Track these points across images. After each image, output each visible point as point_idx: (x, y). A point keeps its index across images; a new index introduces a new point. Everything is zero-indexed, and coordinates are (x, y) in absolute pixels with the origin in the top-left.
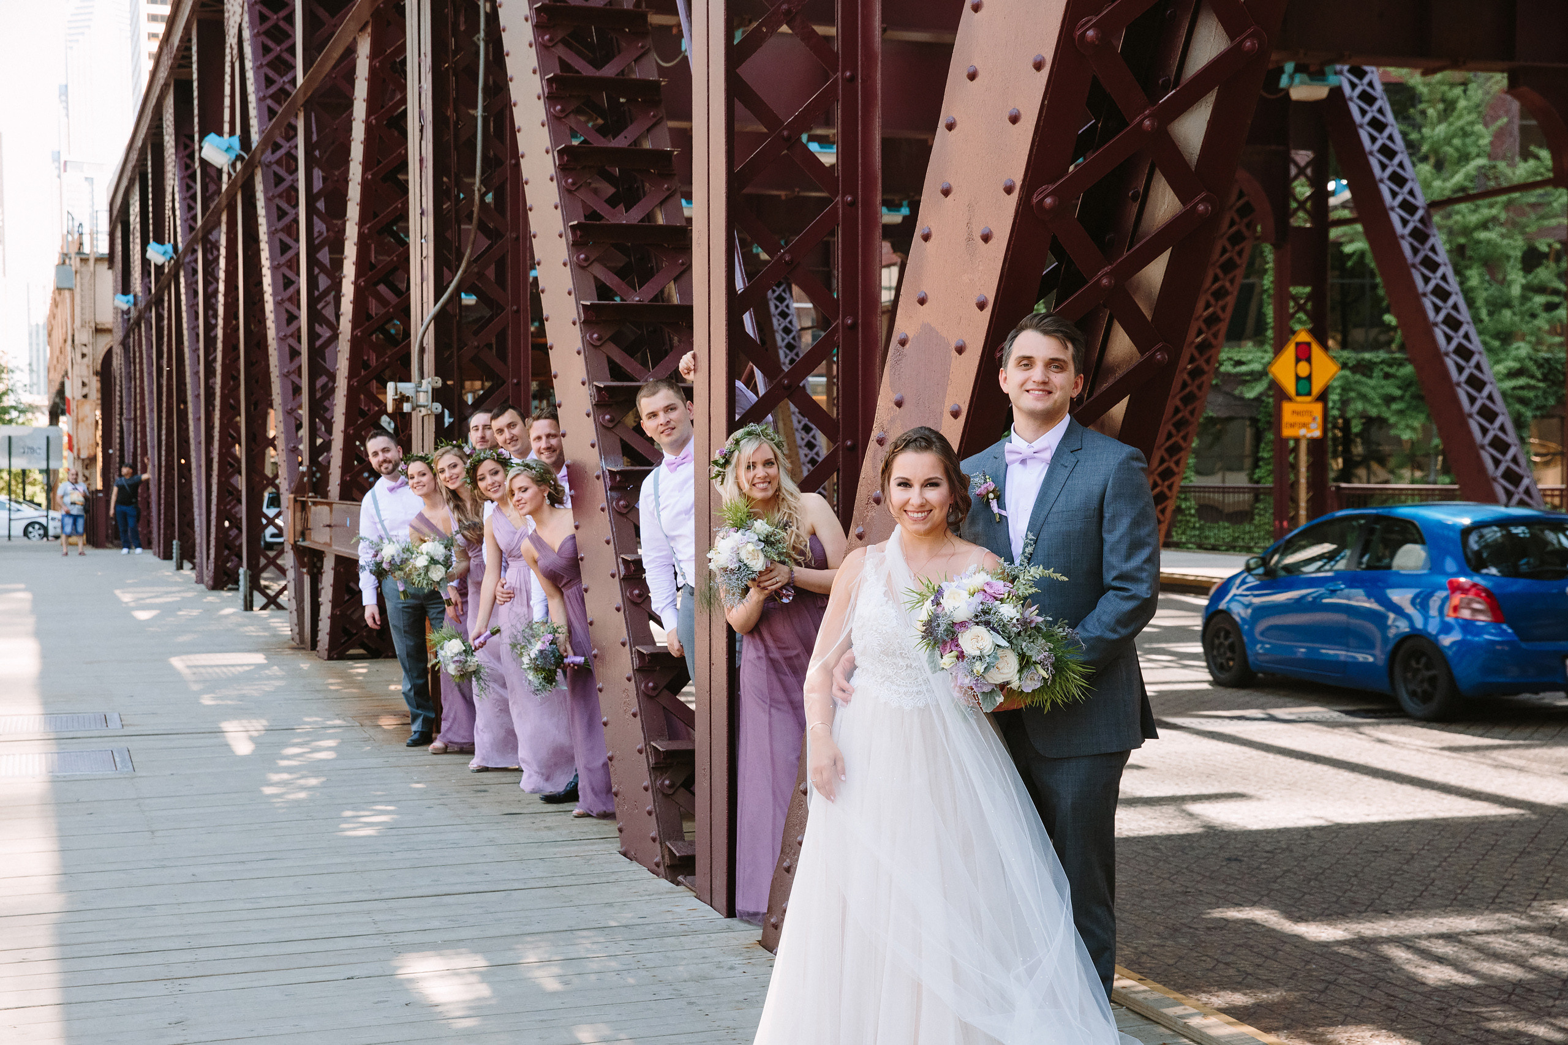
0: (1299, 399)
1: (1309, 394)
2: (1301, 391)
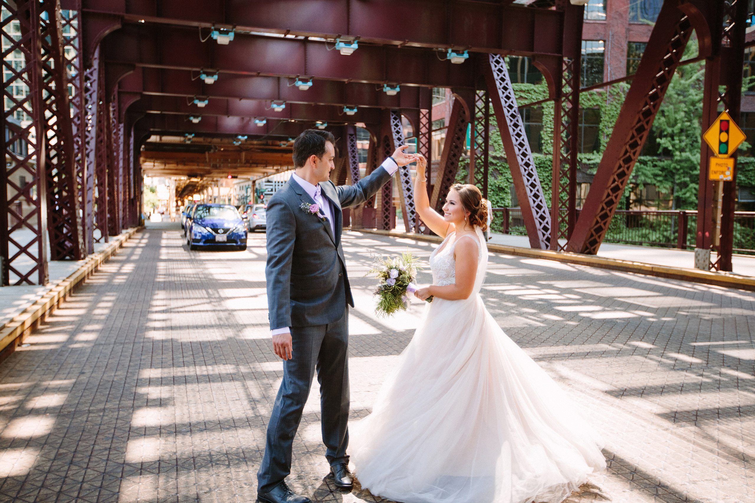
0: (720, 156)
1: (726, 153)
2: (722, 151)
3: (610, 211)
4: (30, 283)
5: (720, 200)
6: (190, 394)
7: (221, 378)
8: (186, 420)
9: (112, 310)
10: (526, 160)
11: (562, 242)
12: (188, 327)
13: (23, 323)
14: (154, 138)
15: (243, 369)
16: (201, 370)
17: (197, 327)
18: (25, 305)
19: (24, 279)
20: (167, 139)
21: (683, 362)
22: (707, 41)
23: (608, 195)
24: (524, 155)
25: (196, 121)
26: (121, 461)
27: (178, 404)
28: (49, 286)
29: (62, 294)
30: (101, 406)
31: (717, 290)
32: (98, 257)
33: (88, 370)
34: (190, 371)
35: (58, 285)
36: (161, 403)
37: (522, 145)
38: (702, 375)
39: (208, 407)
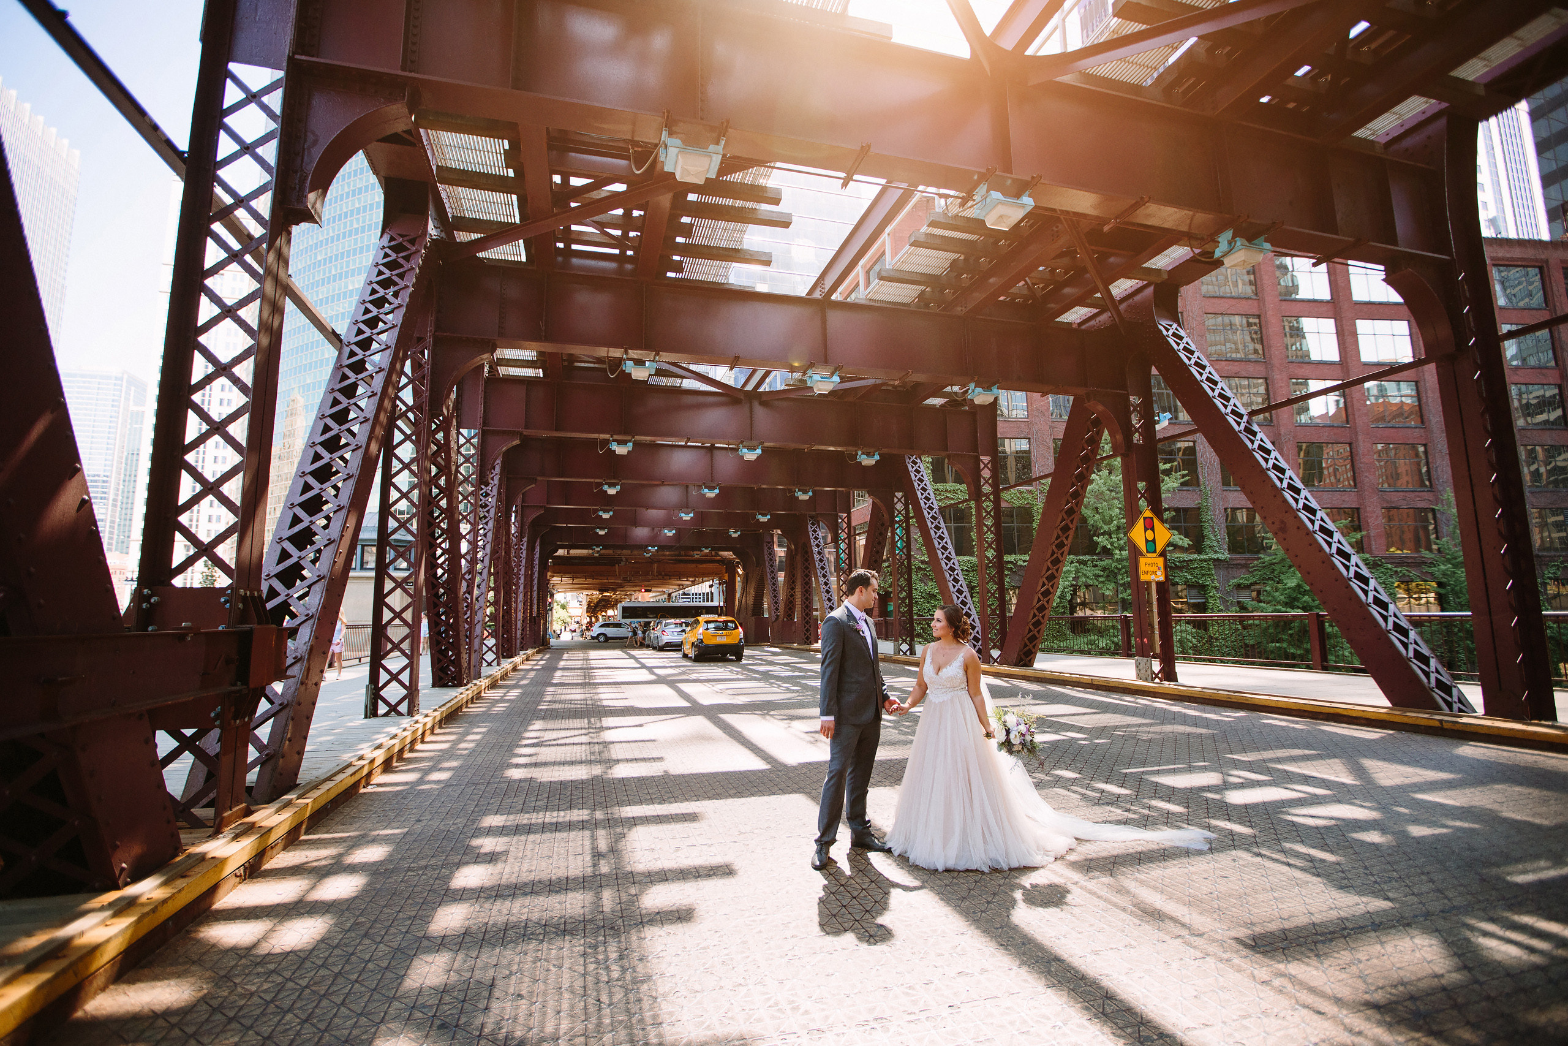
0: (1149, 555)
1: (1155, 552)
2: (1150, 550)
3: (1043, 617)
4: (400, 714)
5: (1155, 603)
6: (529, 846)
7: (570, 826)
8: (513, 880)
9: (479, 743)
10: (950, 564)
11: (995, 653)
12: (554, 764)
13: (372, 761)
14: (561, 552)
15: (599, 815)
16: (551, 817)
17: (564, 763)
18: (382, 739)
19: (393, 709)
20: (574, 552)
21: (1110, 794)
22: (1119, 437)
23: (1039, 600)
24: (948, 559)
25: (602, 533)
26: (421, 934)
27: (511, 860)
28: (416, 718)
29: (429, 726)
30: (423, 863)
31: (1160, 704)
32: (483, 683)
33: (425, 818)
34: (537, 818)
35: (427, 716)
36: (492, 858)
37: (945, 548)
38: (1128, 810)
39: (544, 864)
